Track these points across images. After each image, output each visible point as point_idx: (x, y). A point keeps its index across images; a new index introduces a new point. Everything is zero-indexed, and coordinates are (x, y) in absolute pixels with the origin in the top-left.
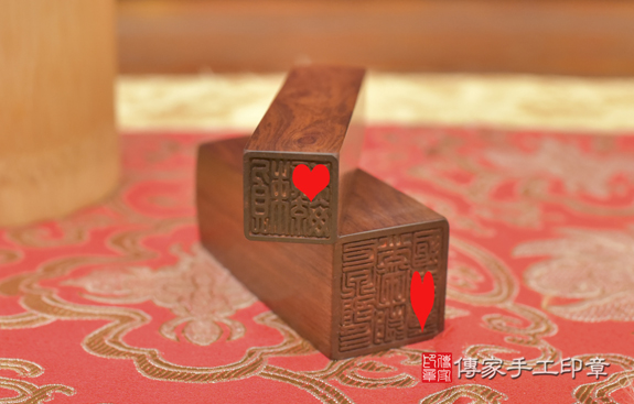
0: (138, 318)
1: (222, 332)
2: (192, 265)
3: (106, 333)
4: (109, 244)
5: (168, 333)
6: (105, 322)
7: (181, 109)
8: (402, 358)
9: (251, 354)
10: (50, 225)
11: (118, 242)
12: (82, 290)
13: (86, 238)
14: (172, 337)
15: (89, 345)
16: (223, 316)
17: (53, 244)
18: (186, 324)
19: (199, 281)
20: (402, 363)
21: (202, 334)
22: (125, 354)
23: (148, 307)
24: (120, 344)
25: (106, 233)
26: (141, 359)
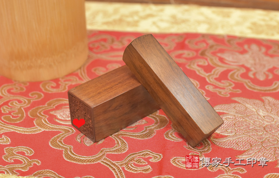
0: (71, 131)
3: (59, 137)
5: (79, 139)
6: (60, 132)
8: (151, 158)
9: (102, 151)
12: (55, 117)
14: (81, 142)
15: (51, 142)
20: (150, 160)
21: (89, 141)
22: (61, 147)
24: (62, 143)
26: (66, 150)
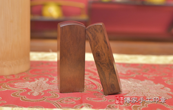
0: (24, 91)
1: (40, 94)
2: (38, 82)
3: (16, 93)
4: (23, 79)
5: (29, 94)
6: (17, 91)
7: (46, 58)
9: (44, 98)
10: (13, 76)
11: (25, 78)
12: (14, 85)
13: (19, 77)
14: (30, 94)
15: (12, 95)
16: (41, 91)
17: (13, 78)
18: (33, 92)
19: (38, 85)
21: (36, 94)
22: (19, 96)
23: (27, 89)
24: (19, 95)
25: (23, 77)
26: (22, 98)
